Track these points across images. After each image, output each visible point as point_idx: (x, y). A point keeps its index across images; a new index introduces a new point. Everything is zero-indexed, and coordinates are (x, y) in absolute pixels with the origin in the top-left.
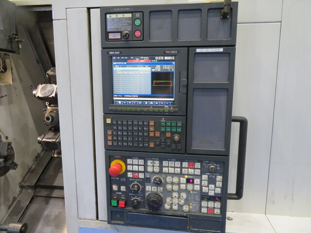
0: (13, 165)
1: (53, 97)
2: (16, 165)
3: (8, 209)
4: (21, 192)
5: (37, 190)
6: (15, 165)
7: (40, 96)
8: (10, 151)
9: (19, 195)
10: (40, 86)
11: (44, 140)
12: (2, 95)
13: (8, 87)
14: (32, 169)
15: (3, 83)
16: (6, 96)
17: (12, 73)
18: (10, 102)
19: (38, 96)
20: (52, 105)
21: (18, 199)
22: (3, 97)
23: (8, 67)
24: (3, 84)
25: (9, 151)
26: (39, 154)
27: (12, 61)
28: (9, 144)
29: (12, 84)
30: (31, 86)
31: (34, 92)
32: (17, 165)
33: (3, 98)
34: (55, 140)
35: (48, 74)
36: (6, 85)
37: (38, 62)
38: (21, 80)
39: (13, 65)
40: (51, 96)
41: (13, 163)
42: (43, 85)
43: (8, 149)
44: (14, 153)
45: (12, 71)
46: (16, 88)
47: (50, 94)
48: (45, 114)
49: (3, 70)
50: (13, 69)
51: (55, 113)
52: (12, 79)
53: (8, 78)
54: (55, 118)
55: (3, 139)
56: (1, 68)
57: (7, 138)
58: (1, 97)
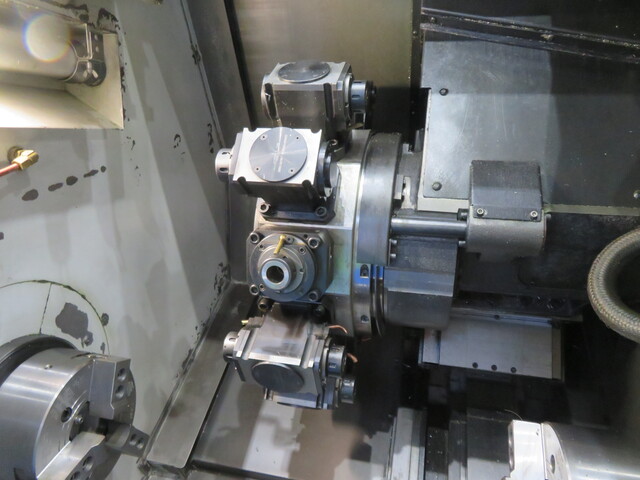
0: (134, 443)
1: (306, 183)
6: (140, 441)
7: (251, 178)
10: (247, 138)
12: (91, 169)
13: (110, 134)
14: (173, 403)
15: (92, 120)
16: (103, 169)
17: (123, 87)
18: (117, 193)
19: (242, 180)
20: (280, 214)
22: (94, 173)
23: (110, 64)
24: (94, 127)
26: (190, 351)
27: (124, 43)
29: (121, 126)
30: (177, 136)
31: (222, 160)
33: (93, 179)
35: (269, 88)
36: (105, 131)
37: (195, 56)
38: (149, 115)
39: (126, 59)
40: (298, 181)
41: (135, 435)
42: (260, 131)
45: (122, 80)
46: (134, 142)
47: (293, 173)
48: (262, 255)
49: (96, 75)
50: (126, 72)
51: (302, 250)
52: (124, 111)
53: (112, 106)
54: (301, 270)
55: (94, 325)
56: (89, 65)
57: (105, 319)
58: (85, 176)
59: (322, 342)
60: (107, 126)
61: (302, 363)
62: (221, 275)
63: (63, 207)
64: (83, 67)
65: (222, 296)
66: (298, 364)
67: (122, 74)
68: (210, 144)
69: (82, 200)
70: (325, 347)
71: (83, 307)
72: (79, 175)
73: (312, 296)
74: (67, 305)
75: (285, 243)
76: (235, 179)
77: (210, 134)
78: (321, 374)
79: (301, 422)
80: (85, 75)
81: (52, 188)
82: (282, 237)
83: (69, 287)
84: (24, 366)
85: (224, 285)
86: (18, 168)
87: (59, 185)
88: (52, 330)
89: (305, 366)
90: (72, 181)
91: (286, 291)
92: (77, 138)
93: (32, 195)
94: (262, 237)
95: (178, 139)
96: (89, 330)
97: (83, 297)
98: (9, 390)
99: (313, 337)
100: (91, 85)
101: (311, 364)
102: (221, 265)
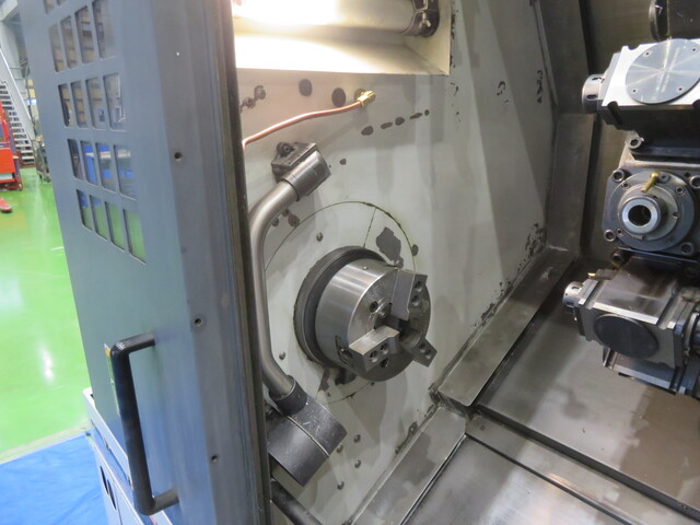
0: (423, 351)
1: (698, 104)
2: (431, 351)
3: (397, 452)
4: (431, 412)
5: (476, 417)
6: (428, 352)
7: (625, 101)
8: (420, 307)
9: (428, 418)
11: (598, 305)
12: (416, 111)
13: (437, 80)
15: (422, 68)
16: (427, 113)
17: (452, 34)
18: (437, 136)
19: (613, 105)
21: (423, 430)
22: (419, 115)
23: (442, 13)
24: (423, 73)
25: (416, 304)
26: (492, 305)
28: (420, 281)
29: (447, 73)
30: (502, 83)
32: (435, 352)
33: (417, 121)
34: (653, 320)
36: (432, 76)
38: (475, 60)
39: (458, 6)
41: (424, 344)
42: (643, 48)
43: (415, 298)
44: (429, 309)
45: (452, 28)
46: (457, 88)
47: (681, 92)
48: (626, 194)
49: (429, 24)
50: (456, 19)
51: (680, 190)
52: (451, 57)
53: (440, 54)
54: (675, 214)
55: (405, 253)
56: (424, 16)
57: (415, 250)
58: (412, 117)
59: (692, 305)
60: (434, 72)
61: (659, 323)
62: (534, 236)
63: (391, 144)
64: (419, 18)
65: (533, 259)
66: (655, 323)
67: (453, 21)
68: (539, 92)
69: (406, 140)
70: (694, 311)
71: (398, 234)
72: (406, 116)
73: (685, 248)
74: (386, 229)
75: (657, 181)
76: (605, 104)
77: (540, 82)
78: (683, 340)
79: (644, 418)
80: (420, 25)
81: (385, 126)
82: (653, 175)
83: (389, 214)
84: (348, 266)
85: (538, 247)
86: (360, 105)
87: (389, 125)
88: (373, 247)
89: (663, 327)
90: (400, 121)
91: (650, 238)
92: (407, 82)
93: (368, 131)
94: (627, 174)
95: (502, 86)
96: (401, 255)
97: (399, 225)
98: (336, 282)
99: (680, 299)
100: (426, 37)
101: (671, 325)
102: (537, 225)
